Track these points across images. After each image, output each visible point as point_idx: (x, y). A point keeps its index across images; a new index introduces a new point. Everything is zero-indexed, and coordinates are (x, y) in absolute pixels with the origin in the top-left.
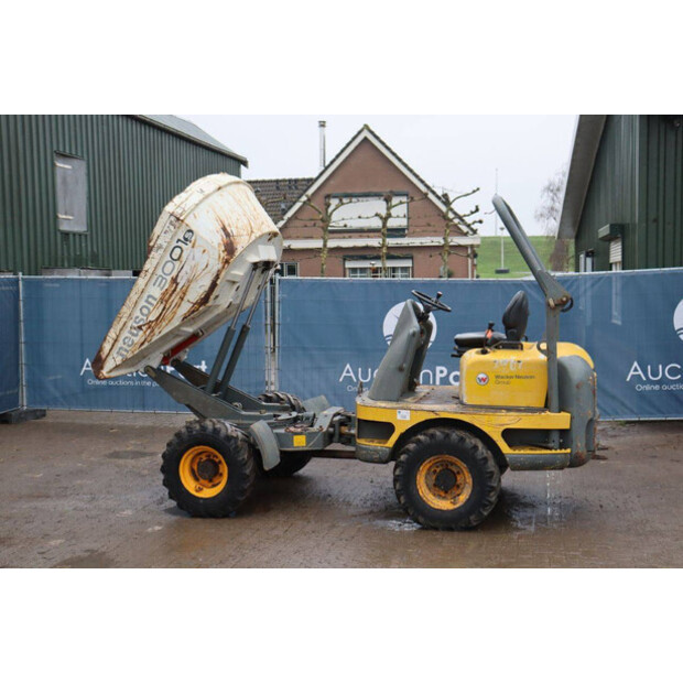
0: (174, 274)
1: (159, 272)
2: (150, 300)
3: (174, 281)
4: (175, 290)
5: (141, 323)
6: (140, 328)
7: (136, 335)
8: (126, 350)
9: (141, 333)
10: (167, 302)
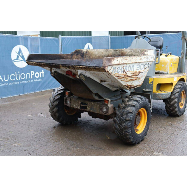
0: (141, 71)
1: (140, 64)
2: (133, 67)
3: (140, 72)
4: (137, 75)
5: (125, 70)
6: (124, 71)
7: (121, 72)
8: (115, 71)
9: (122, 73)
10: (134, 75)
